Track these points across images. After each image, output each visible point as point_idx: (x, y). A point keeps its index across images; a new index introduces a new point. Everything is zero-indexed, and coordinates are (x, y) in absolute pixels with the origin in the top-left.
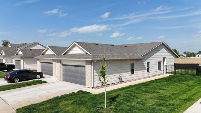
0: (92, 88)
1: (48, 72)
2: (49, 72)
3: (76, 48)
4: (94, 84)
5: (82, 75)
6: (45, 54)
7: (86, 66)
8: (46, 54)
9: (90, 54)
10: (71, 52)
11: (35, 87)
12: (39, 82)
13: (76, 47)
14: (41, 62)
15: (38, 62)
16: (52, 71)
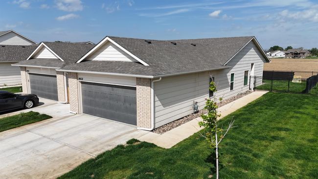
0: (152, 131)
1: (47, 93)
2: (50, 93)
3: (110, 49)
4: (154, 124)
5: (127, 105)
6: (38, 57)
7: (138, 87)
8: (40, 56)
9: (146, 64)
10: (99, 58)
11: (29, 131)
12: (35, 118)
13: (110, 47)
14: (29, 74)
15: (23, 73)
16: (56, 91)
